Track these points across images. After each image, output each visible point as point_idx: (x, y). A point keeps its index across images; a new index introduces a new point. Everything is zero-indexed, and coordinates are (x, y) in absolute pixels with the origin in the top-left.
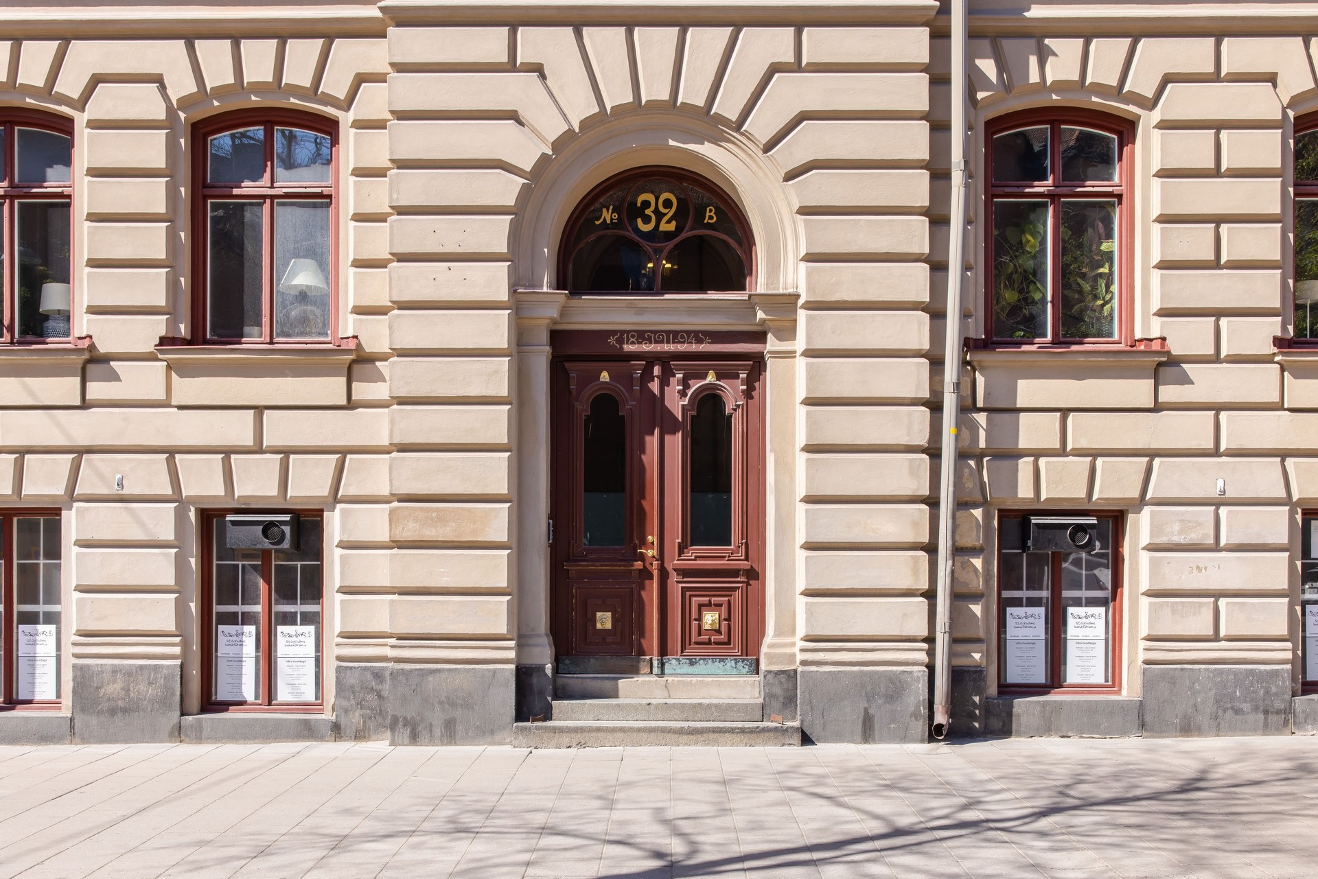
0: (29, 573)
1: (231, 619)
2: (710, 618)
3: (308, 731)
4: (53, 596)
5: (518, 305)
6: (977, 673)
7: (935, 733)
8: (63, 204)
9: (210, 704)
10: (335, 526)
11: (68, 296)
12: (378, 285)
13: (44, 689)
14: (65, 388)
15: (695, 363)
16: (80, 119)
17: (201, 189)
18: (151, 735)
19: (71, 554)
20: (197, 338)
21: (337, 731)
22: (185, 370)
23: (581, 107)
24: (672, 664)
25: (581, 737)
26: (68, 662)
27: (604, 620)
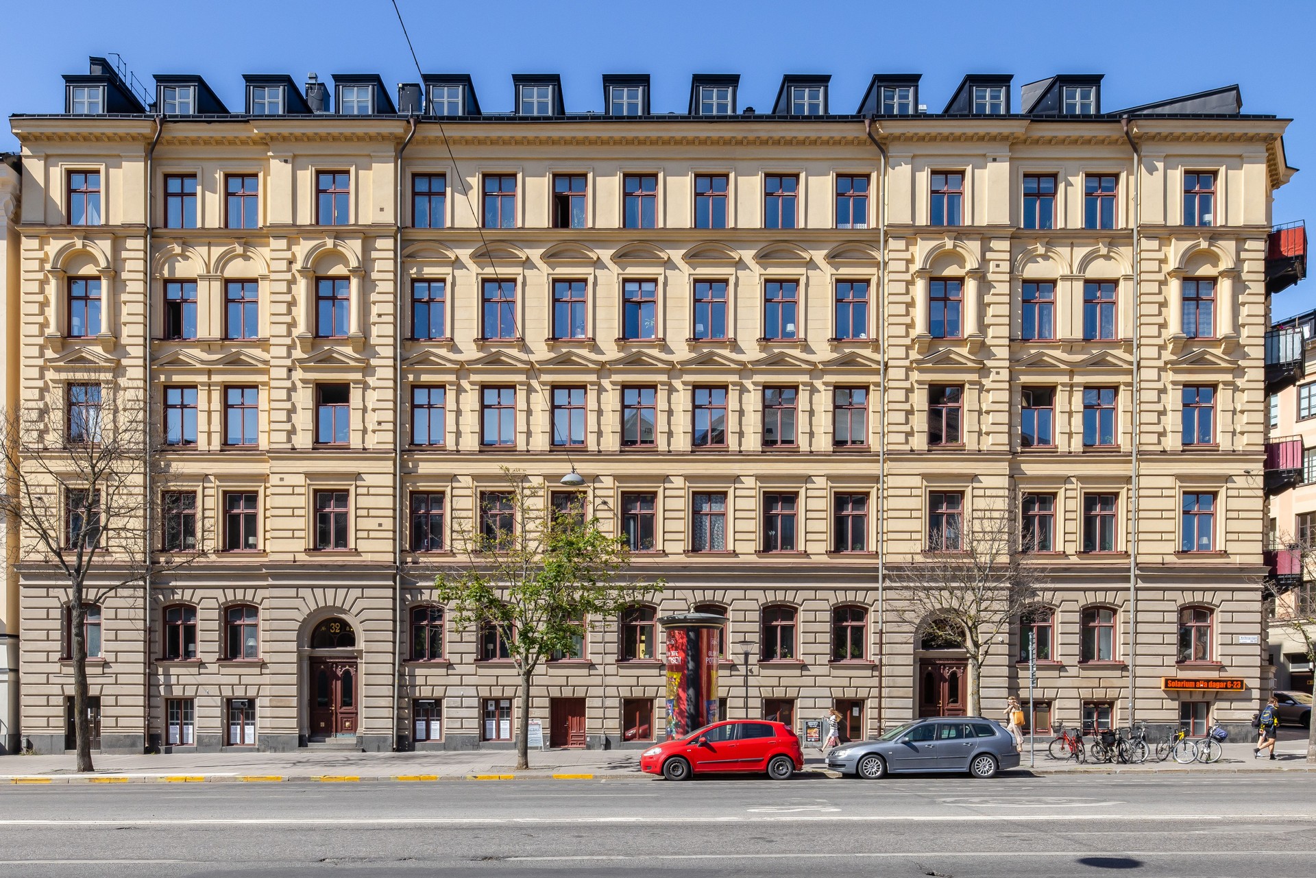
0: (186, 713)
1: (234, 724)
2: (347, 724)
3: (251, 750)
4: (192, 719)
5: (299, 652)
6: (406, 737)
7: (394, 750)
8: (194, 626)
9: (229, 744)
10: (258, 702)
11: (195, 647)
12: (268, 647)
13: (190, 741)
14: (195, 670)
15: (343, 664)
16: (198, 607)
17: (226, 623)
18: (215, 751)
19: (196, 709)
20: (226, 659)
21: (258, 750)
22: (223, 666)
23: (313, 607)
24: (338, 735)
25: (313, 750)
26: (196, 734)
27: (322, 724)
